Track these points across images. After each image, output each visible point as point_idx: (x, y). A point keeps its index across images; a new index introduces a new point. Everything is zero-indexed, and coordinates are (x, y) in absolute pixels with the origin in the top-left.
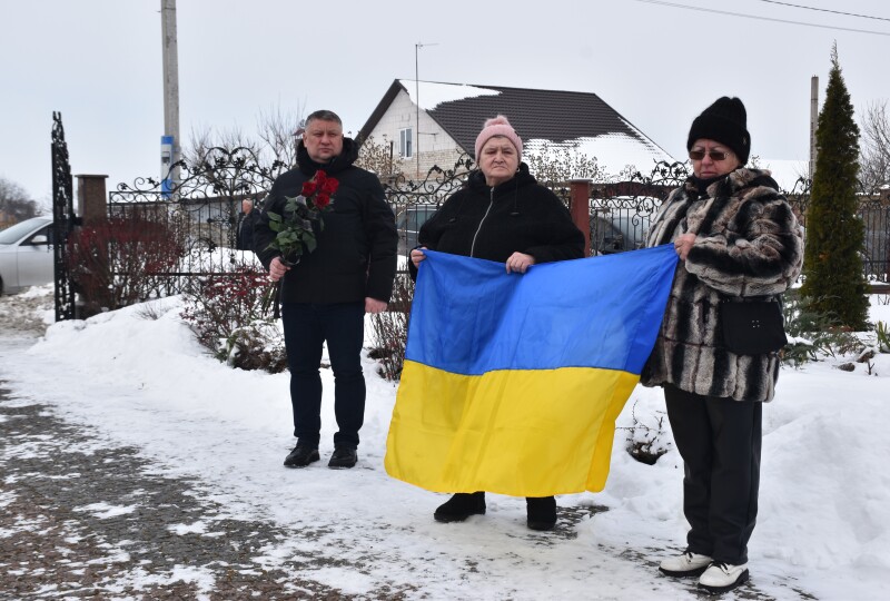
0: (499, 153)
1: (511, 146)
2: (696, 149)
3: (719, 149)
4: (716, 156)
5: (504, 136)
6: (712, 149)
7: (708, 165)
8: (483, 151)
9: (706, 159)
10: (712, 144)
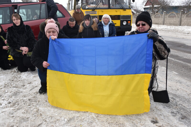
0: (51, 33)
1: (55, 30)
2: (138, 24)
3: (144, 23)
4: (143, 25)
5: (53, 28)
6: (142, 23)
7: (141, 28)
8: (47, 32)
9: (141, 26)
10: (142, 22)
